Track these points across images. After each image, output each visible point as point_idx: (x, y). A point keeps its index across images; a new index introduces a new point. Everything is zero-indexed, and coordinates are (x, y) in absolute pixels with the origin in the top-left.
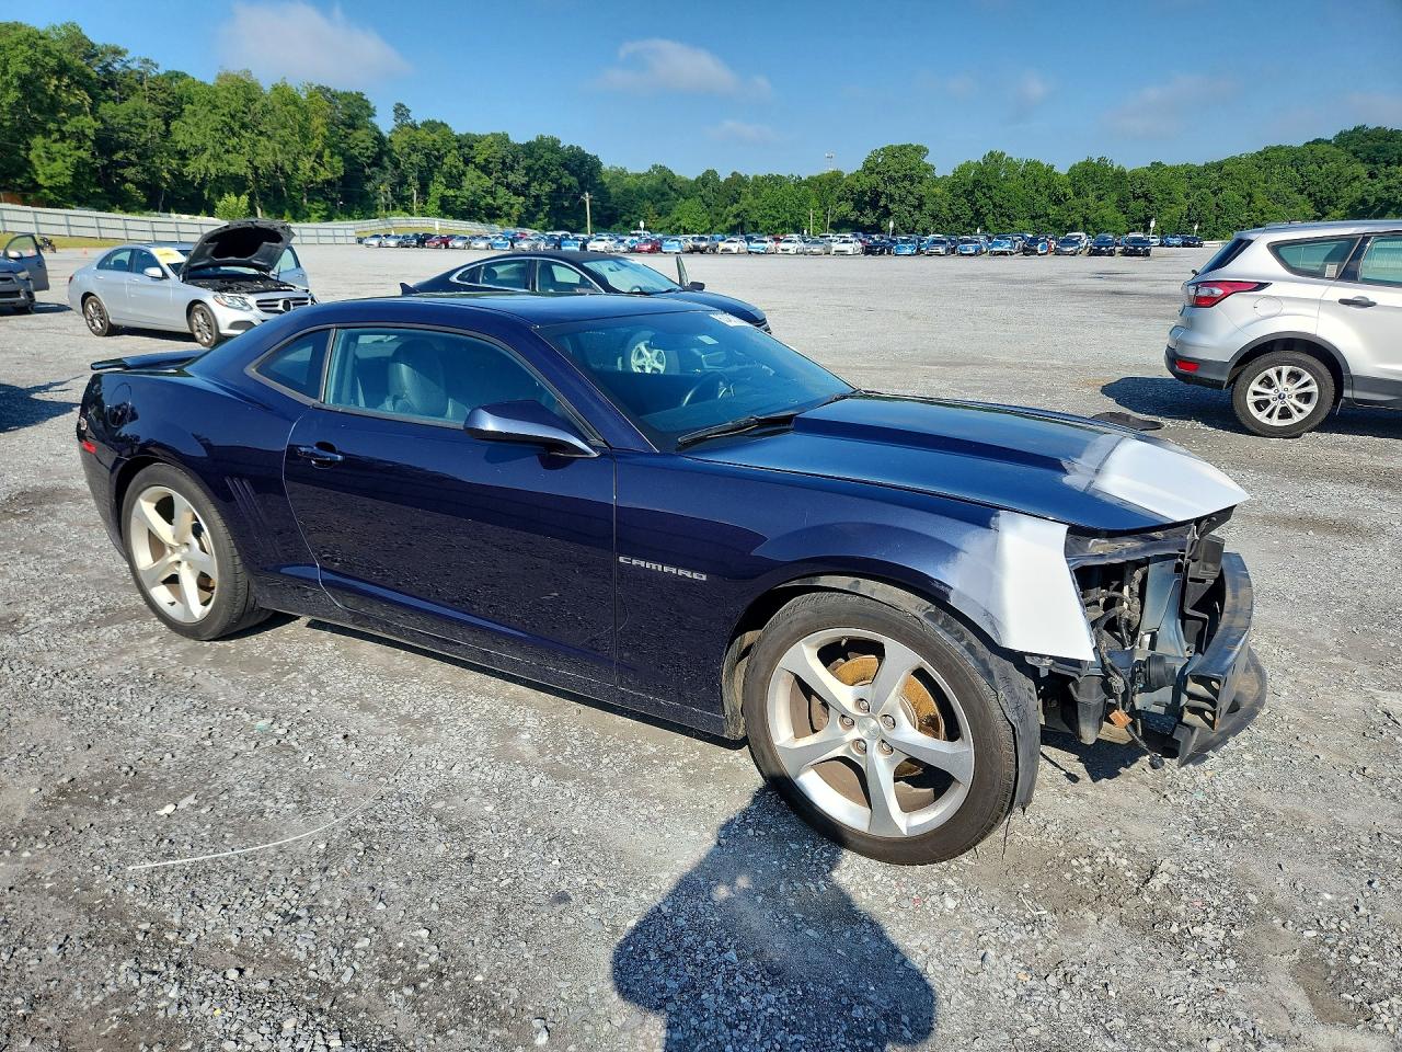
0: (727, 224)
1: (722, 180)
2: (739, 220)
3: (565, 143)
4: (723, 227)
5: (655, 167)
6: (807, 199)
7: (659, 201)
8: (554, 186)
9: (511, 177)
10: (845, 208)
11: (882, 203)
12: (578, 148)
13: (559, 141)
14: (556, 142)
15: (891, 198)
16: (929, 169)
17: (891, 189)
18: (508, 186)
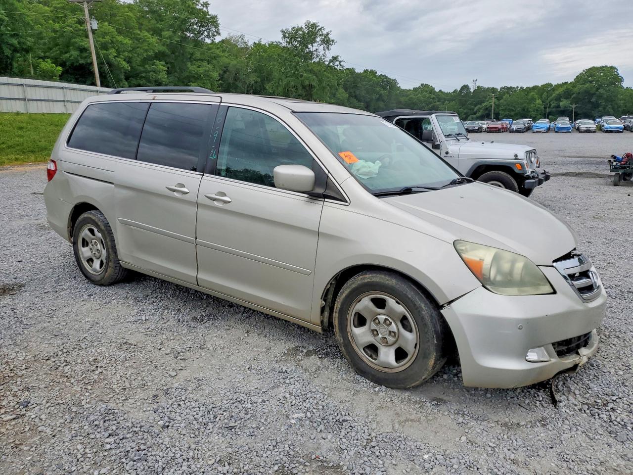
0: (479, 114)
1: (472, 90)
2: (487, 112)
3: (379, 73)
4: (474, 116)
5: (422, 85)
6: (533, 99)
7: (430, 103)
8: (378, 96)
9: (358, 93)
10: (564, 103)
11: (593, 100)
12: (384, 75)
13: (376, 72)
14: (373, 72)
15: (600, 96)
16: (620, 79)
17: (601, 91)
18: (356, 97)
